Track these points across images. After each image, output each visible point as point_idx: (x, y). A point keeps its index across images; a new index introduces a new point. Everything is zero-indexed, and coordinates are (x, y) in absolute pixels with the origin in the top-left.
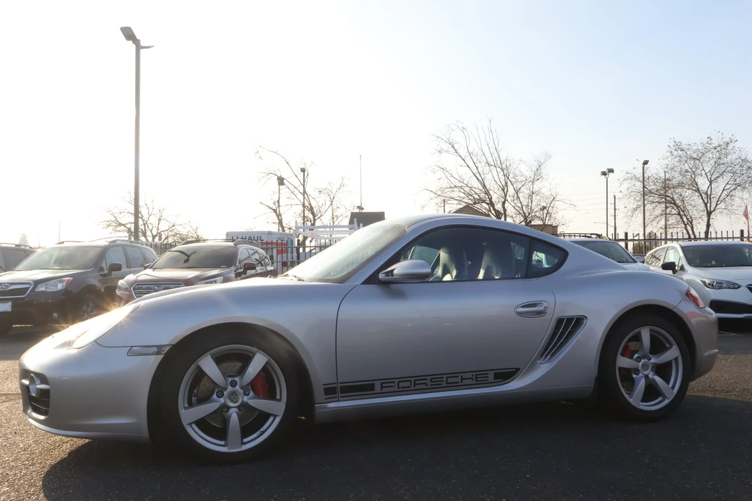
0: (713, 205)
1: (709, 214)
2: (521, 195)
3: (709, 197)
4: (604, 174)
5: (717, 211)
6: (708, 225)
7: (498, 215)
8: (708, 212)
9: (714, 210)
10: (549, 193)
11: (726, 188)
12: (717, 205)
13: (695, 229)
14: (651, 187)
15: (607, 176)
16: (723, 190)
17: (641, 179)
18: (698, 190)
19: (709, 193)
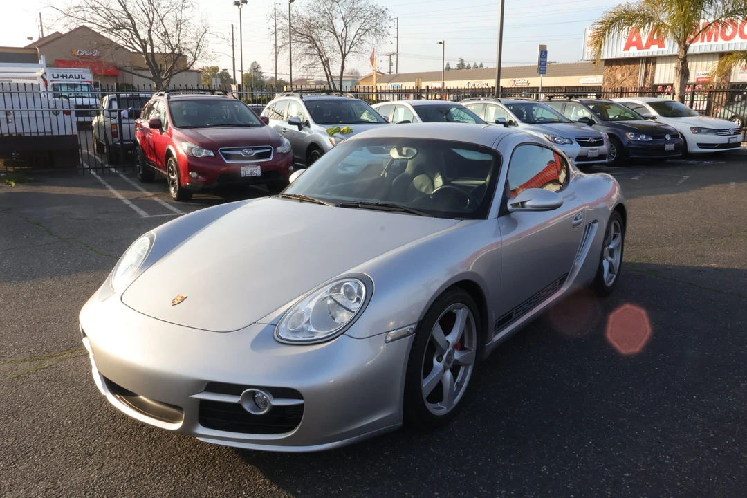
0: (348, 48)
1: (344, 56)
2: (165, 22)
3: (344, 39)
4: (237, 4)
5: (350, 53)
6: (343, 67)
7: (143, 43)
8: (342, 55)
9: (348, 52)
10: (200, 24)
11: (358, 32)
12: (350, 48)
13: (331, 70)
14: (297, 25)
15: (240, 6)
16: (356, 34)
17: (288, 16)
18: (335, 33)
19: (344, 35)
